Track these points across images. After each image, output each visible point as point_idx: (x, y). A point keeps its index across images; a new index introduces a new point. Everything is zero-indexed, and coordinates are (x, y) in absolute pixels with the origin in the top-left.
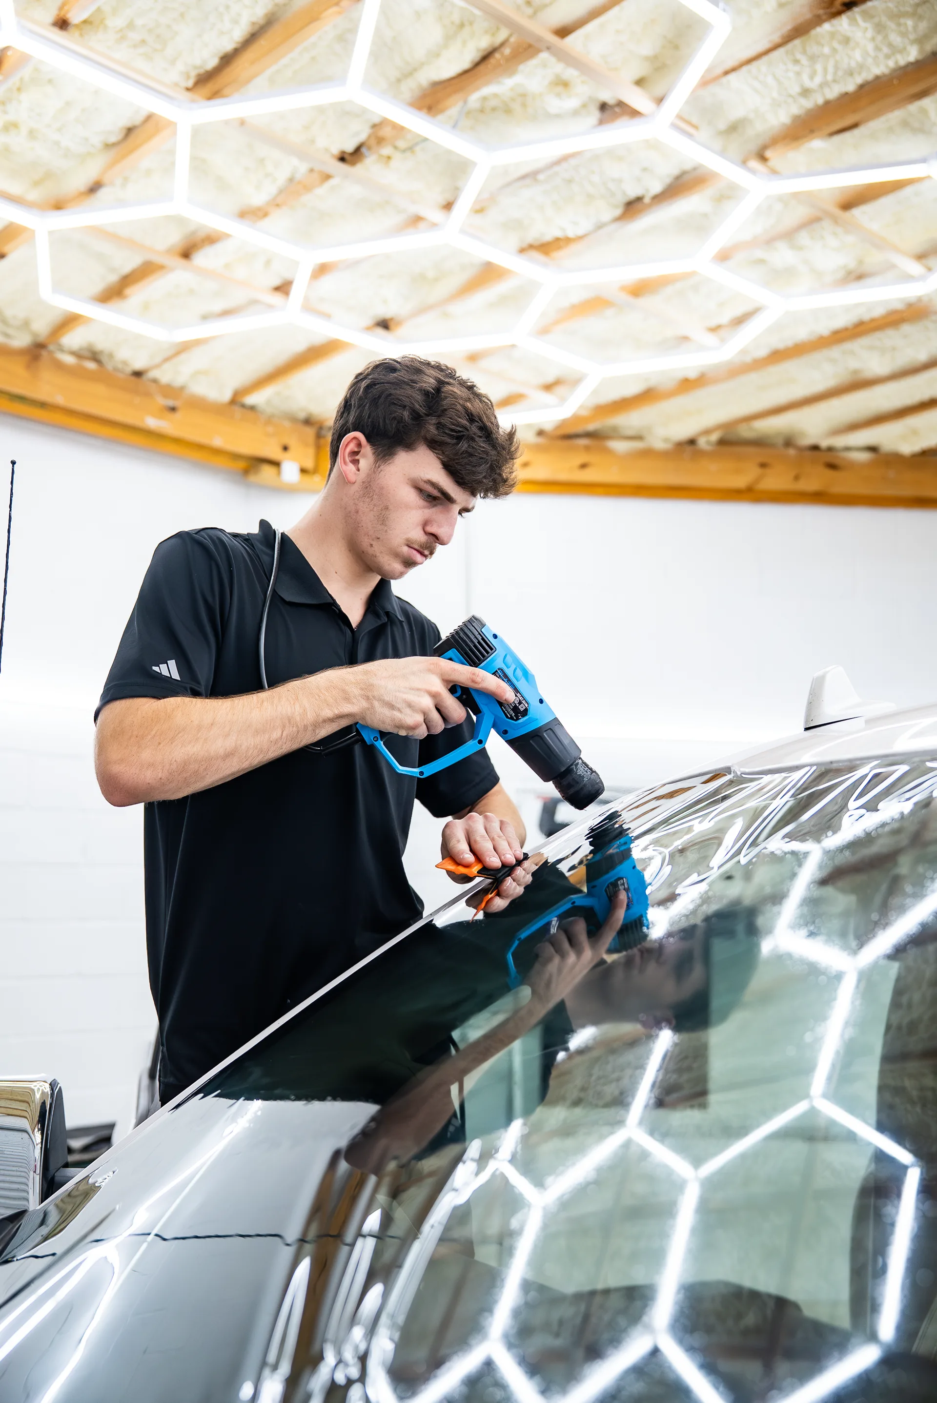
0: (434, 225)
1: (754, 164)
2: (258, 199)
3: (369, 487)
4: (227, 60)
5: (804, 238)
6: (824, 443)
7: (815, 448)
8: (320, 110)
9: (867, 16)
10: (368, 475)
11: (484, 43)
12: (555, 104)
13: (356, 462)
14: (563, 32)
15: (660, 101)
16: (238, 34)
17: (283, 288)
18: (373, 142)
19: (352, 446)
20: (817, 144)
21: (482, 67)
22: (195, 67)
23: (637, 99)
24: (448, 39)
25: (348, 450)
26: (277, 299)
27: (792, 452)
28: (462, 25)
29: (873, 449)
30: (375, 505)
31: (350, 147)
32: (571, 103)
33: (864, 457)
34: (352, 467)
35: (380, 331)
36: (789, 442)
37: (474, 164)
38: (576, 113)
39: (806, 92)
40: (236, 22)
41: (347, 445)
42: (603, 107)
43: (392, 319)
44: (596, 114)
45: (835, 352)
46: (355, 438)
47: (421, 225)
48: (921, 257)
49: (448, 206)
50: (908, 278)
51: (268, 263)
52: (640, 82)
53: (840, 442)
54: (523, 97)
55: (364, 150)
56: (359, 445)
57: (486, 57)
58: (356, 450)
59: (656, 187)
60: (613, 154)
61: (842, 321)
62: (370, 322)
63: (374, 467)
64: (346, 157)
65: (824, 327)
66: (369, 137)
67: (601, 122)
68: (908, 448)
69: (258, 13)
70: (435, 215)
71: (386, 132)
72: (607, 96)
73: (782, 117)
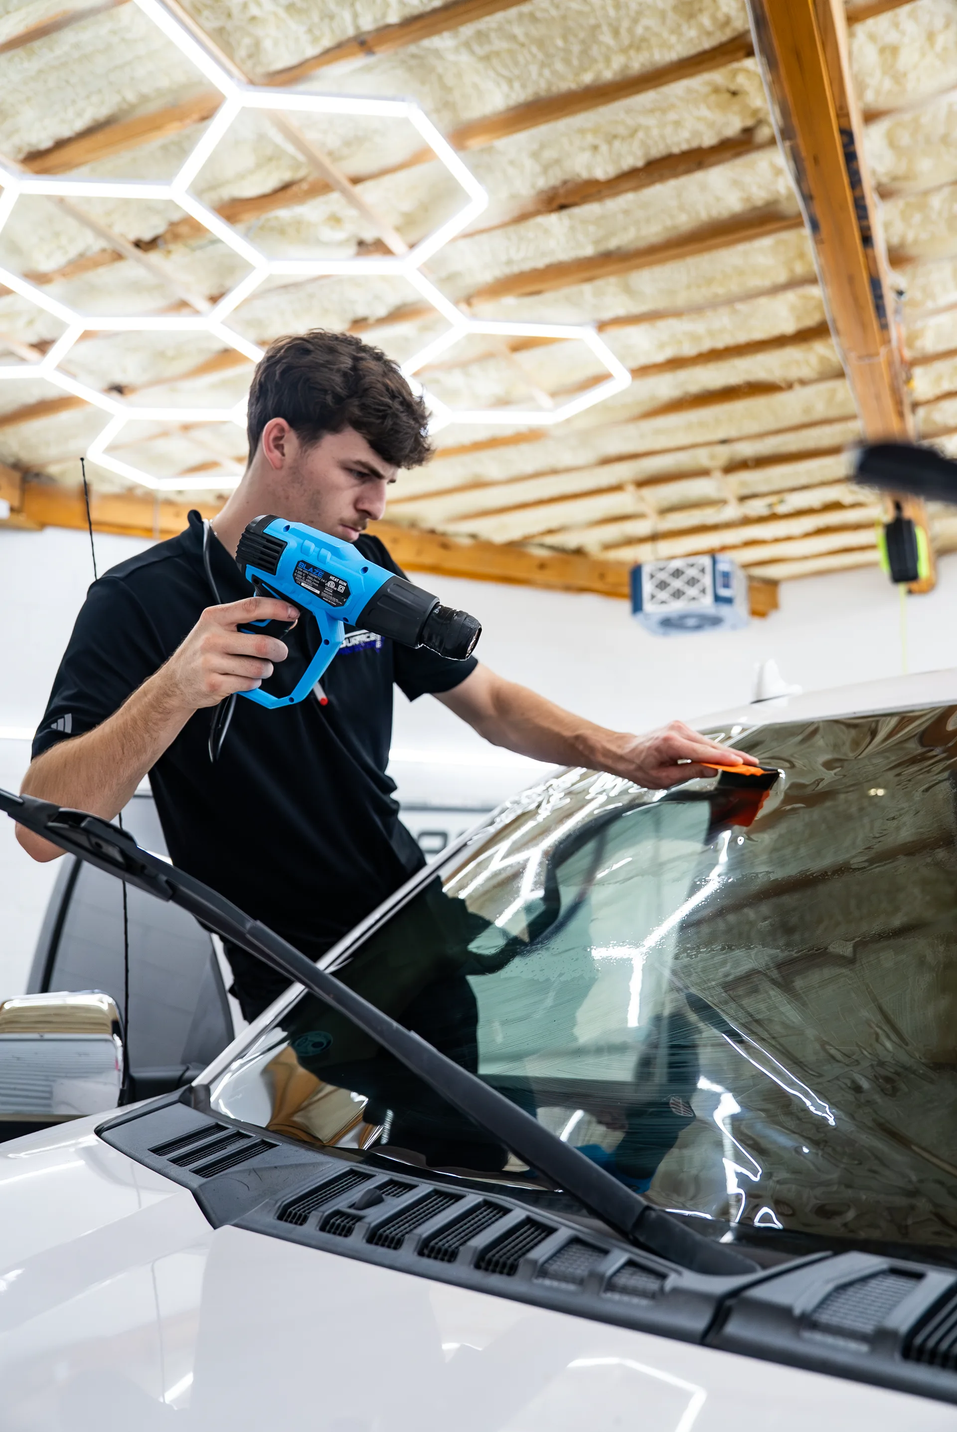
0: (197, 312)
1: (463, 306)
2: (46, 265)
3: (296, 472)
4: (60, 144)
5: (475, 369)
6: (440, 528)
7: (432, 532)
8: (126, 202)
9: (570, 217)
10: (295, 460)
11: (287, 176)
12: (328, 234)
13: (280, 448)
14: (356, 181)
15: (412, 246)
16: (79, 125)
17: (42, 346)
18: (168, 237)
19: (275, 433)
20: (509, 301)
21: (280, 195)
22: (29, 145)
23: (394, 242)
24: (259, 166)
25: (272, 437)
26: (33, 355)
27: (415, 533)
28: (270, 159)
29: (473, 536)
30: (305, 491)
31: (147, 236)
32: (340, 235)
33: (466, 542)
34: (277, 453)
35: (115, 395)
36: (413, 525)
37: (254, 268)
38: (341, 244)
39: (509, 262)
40: (79, 115)
41: (270, 432)
42: (361, 243)
43: (126, 387)
44: (353, 249)
45: (467, 458)
46: (277, 424)
47: (185, 311)
48: (554, 394)
49: (214, 299)
50: (539, 409)
51: (31, 322)
52: (398, 229)
53: (451, 528)
54: (299, 224)
55: (160, 242)
56: (282, 430)
57: (285, 187)
58: (279, 435)
59: (382, 312)
60: (355, 281)
61: (482, 435)
62: (105, 385)
63: (300, 452)
64: (141, 245)
65: (467, 438)
66: (166, 232)
67: (359, 254)
68: (500, 538)
69: (102, 112)
70: (202, 304)
71: (184, 230)
72: (369, 235)
73: (487, 276)
